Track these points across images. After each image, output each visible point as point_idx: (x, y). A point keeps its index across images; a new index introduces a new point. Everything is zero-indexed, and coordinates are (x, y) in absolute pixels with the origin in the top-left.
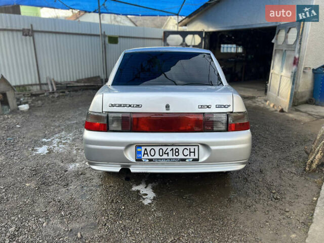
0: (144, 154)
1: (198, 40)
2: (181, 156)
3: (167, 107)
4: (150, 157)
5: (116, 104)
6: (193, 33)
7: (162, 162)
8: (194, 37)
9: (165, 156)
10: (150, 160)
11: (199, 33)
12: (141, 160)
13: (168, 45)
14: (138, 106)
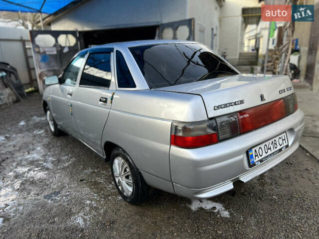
0: (256, 156)
1: (72, 41)
2: (279, 147)
3: (262, 98)
4: (260, 158)
5: (221, 105)
6: (66, 33)
7: (269, 159)
8: (67, 37)
9: (270, 152)
10: (261, 161)
11: (73, 33)
12: (254, 165)
13: (38, 47)
14: (242, 102)
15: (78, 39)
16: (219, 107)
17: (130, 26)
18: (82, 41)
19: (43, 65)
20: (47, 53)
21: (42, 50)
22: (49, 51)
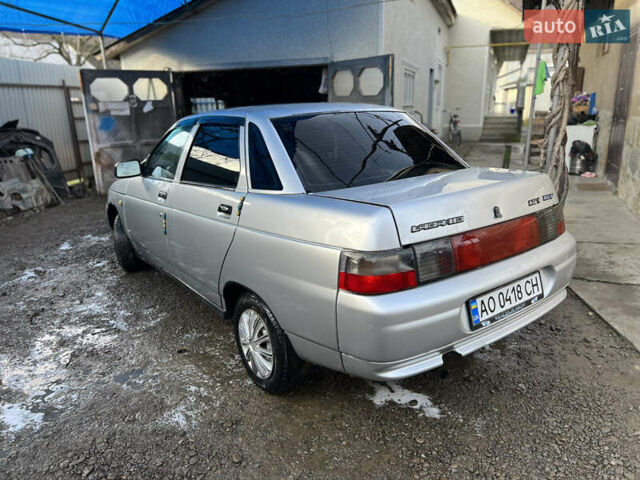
0: (482, 311)
1: (160, 90)
2: (526, 298)
3: (497, 212)
4: (491, 315)
5: (423, 225)
6: (150, 75)
7: (507, 317)
8: (151, 82)
9: (508, 306)
10: (492, 320)
11: (162, 75)
12: (480, 326)
13: (95, 101)
14: (459, 220)
15: (171, 87)
16: (420, 228)
17: (272, 65)
18: (179, 90)
19: (103, 135)
20: (113, 113)
21: (102, 108)
22: (115, 110)
